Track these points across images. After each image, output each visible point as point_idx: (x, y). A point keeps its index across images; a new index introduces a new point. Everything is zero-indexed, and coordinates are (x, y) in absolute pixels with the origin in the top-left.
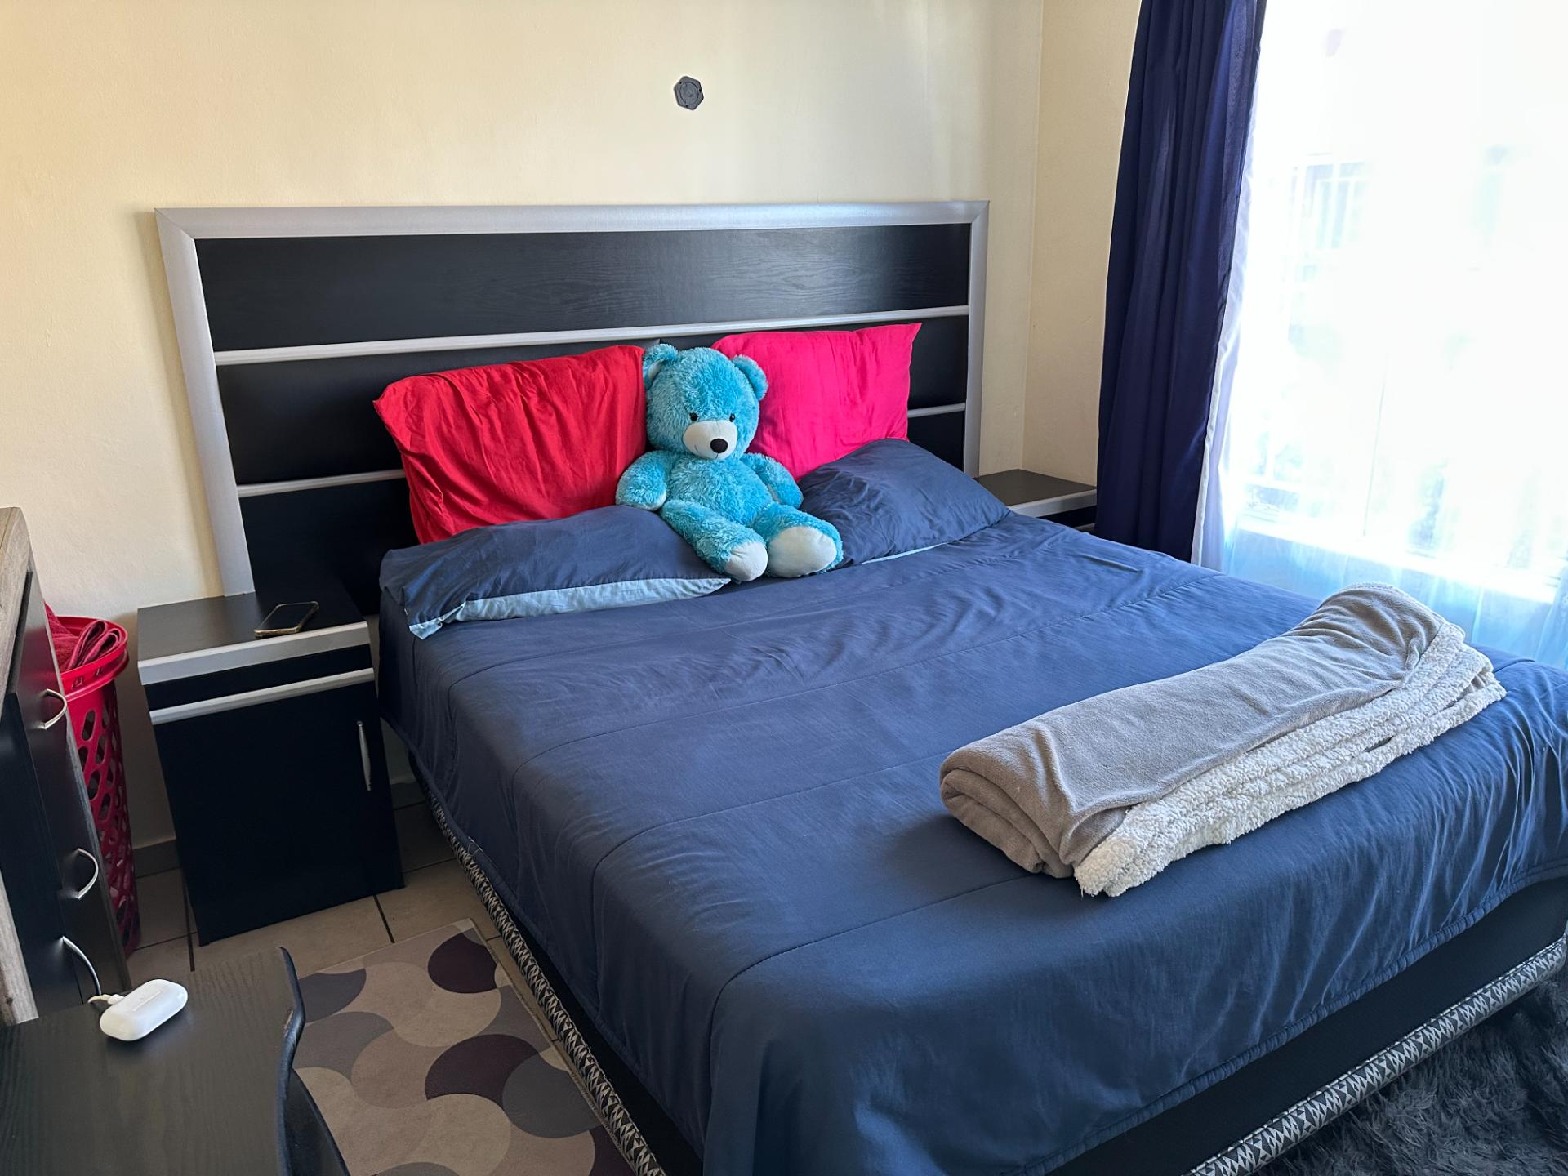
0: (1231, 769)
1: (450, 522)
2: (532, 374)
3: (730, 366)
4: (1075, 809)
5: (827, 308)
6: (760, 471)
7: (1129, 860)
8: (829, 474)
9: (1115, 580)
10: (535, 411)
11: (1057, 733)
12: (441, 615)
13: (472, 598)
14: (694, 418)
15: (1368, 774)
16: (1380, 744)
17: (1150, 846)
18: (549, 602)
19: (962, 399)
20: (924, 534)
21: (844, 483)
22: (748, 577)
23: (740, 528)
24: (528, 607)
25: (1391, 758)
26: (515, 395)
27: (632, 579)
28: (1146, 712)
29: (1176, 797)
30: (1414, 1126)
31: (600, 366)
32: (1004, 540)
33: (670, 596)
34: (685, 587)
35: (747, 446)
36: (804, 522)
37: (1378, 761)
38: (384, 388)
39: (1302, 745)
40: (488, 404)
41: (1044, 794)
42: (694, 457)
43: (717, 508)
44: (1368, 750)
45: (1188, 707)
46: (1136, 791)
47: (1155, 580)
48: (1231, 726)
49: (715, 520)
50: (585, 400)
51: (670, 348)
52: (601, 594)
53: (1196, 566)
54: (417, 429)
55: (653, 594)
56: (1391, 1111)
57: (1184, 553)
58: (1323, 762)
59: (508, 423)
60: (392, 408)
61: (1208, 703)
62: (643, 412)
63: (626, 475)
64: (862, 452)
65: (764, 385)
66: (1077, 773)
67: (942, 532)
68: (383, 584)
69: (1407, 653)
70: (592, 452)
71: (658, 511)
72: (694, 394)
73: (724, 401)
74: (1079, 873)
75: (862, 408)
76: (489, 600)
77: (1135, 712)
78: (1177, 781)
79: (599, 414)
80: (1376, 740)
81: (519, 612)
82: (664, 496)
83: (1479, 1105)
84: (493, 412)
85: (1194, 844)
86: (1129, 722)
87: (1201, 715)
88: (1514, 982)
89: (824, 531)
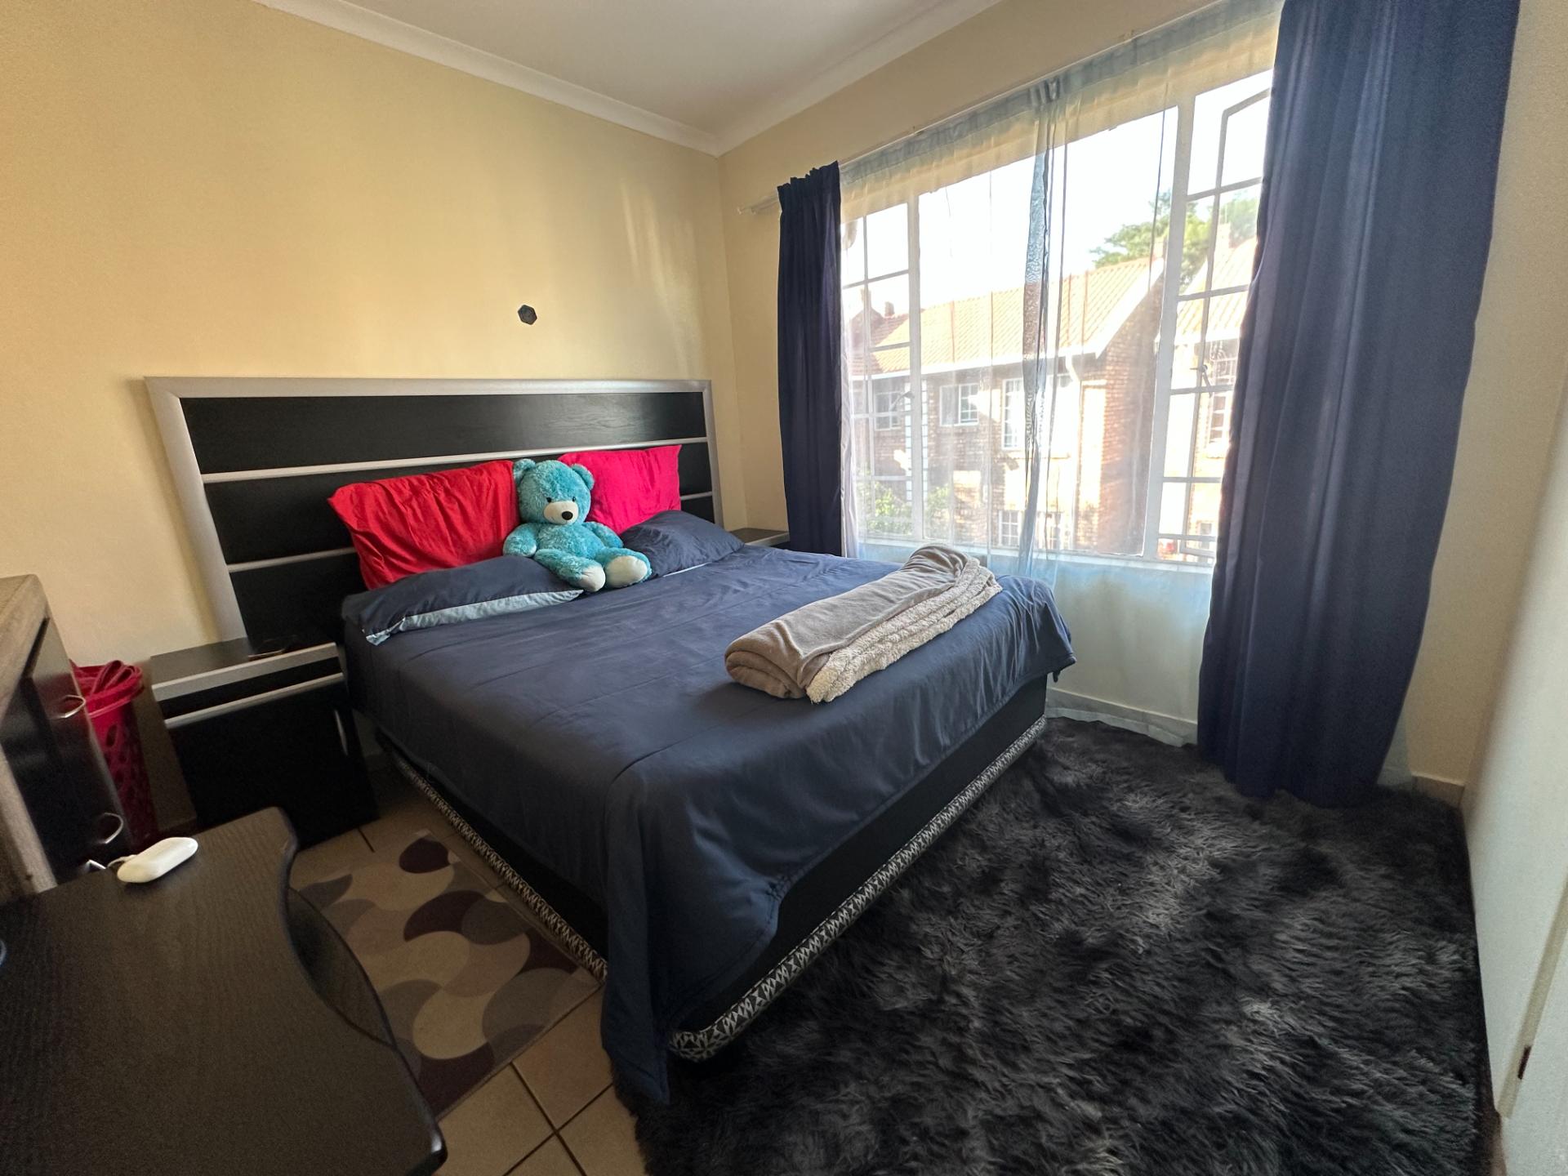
0: (880, 629)
1: (391, 576)
2: (439, 479)
3: (569, 470)
4: (803, 656)
5: (625, 439)
6: (594, 531)
7: (835, 678)
8: (637, 530)
9: (805, 568)
10: (443, 501)
11: (787, 622)
12: (389, 628)
13: (409, 615)
14: (549, 500)
15: (947, 629)
16: (950, 614)
17: (845, 670)
18: (463, 613)
19: (710, 489)
20: (698, 557)
21: (647, 533)
22: (593, 588)
23: (586, 561)
24: (449, 617)
25: (956, 621)
26: (429, 492)
27: (518, 594)
28: (833, 608)
29: (854, 645)
30: (991, 821)
31: (485, 473)
32: (742, 557)
33: (545, 603)
34: (554, 597)
35: (585, 517)
36: (625, 554)
37: (950, 622)
38: (335, 492)
39: (913, 615)
40: (410, 499)
41: (785, 652)
42: (552, 524)
43: (571, 552)
44: (945, 617)
45: (853, 603)
46: (833, 644)
47: (826, 565)
48: (876, 609)
49: (567, 558)
50: (477, 494)
51: (529, 461)
52: (499, 606)
53: (845, 558)
54: (362, 518)
55: (534, 603)
56: (981, 816)
57: (838, 553)
58: (924, 623)
59: (426, 510)
60: (342, 502)
61: (863, 600)
62: (516, 500)
63: (509, 538)
64: (657, 518)
65: (592, 481)
66: (801, 640)
67: (707, 556)
68: (344, 615)
69: (955, 571)
70: (485, 527)
71: (532, 557)
72: (548, 486)
73: (567, 489)
74: (810, 691)
75: (654, 493)
76: (422, 616)
77: (826, 609)
78: (853, 637)
79: (487, 498)
80: (948, 611)
81: (444, 621)
82: (535, 548)
83: (1020, 806)
84: (415, 504)
85: (867, 671)
86: (825, 614)
87: (861, 606)
88: (1026, 739)
89: (639, 558)
